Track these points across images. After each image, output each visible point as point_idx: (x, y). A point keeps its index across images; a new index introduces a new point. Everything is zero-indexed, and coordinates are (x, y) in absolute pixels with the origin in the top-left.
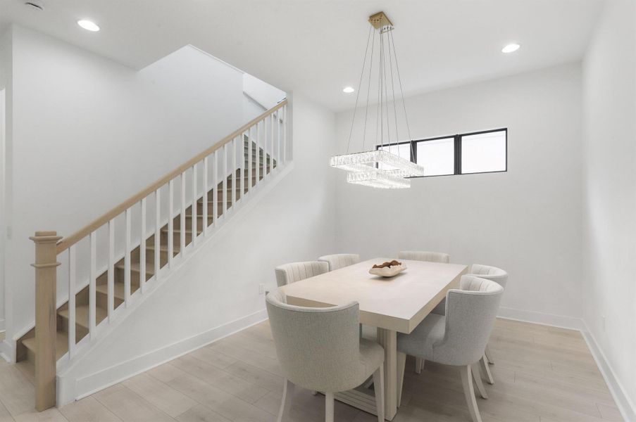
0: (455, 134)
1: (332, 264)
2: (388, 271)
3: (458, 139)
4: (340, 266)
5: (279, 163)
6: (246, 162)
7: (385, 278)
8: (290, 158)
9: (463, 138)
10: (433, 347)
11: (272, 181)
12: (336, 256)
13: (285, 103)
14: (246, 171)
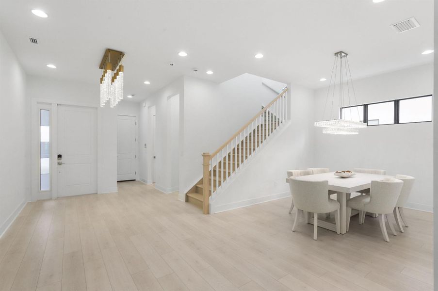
0: (394, 99)
1: (314, 171)
2: (344, 175)
3: (397, 103)
4: (318, 173)
5: (284, 121)
6: (265, 120)
7: (343, 178)
8: (289, 118)
9: (400, 101)
10: (364, 205)
11: (281, 130)
12: (316, 169)
13: (287, 90)
14: (265, 125)
